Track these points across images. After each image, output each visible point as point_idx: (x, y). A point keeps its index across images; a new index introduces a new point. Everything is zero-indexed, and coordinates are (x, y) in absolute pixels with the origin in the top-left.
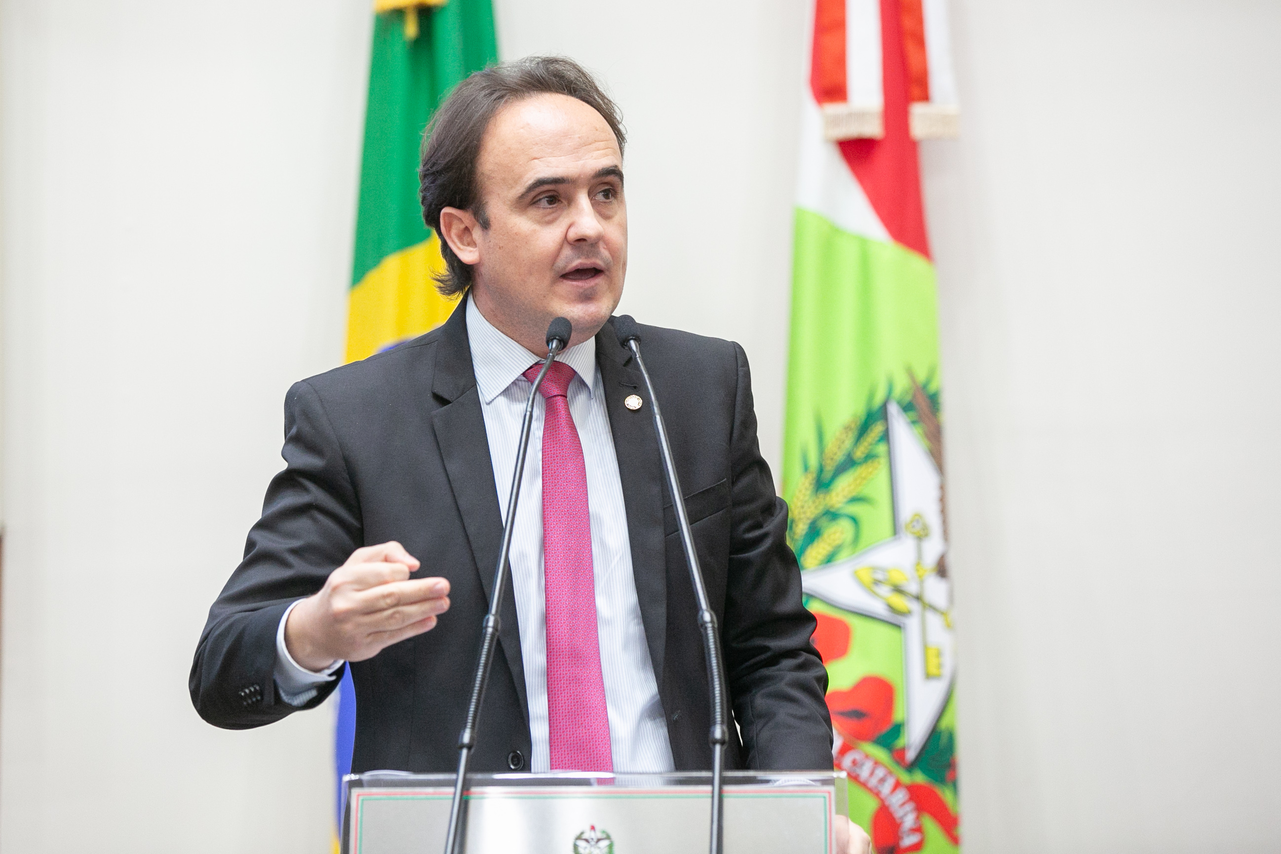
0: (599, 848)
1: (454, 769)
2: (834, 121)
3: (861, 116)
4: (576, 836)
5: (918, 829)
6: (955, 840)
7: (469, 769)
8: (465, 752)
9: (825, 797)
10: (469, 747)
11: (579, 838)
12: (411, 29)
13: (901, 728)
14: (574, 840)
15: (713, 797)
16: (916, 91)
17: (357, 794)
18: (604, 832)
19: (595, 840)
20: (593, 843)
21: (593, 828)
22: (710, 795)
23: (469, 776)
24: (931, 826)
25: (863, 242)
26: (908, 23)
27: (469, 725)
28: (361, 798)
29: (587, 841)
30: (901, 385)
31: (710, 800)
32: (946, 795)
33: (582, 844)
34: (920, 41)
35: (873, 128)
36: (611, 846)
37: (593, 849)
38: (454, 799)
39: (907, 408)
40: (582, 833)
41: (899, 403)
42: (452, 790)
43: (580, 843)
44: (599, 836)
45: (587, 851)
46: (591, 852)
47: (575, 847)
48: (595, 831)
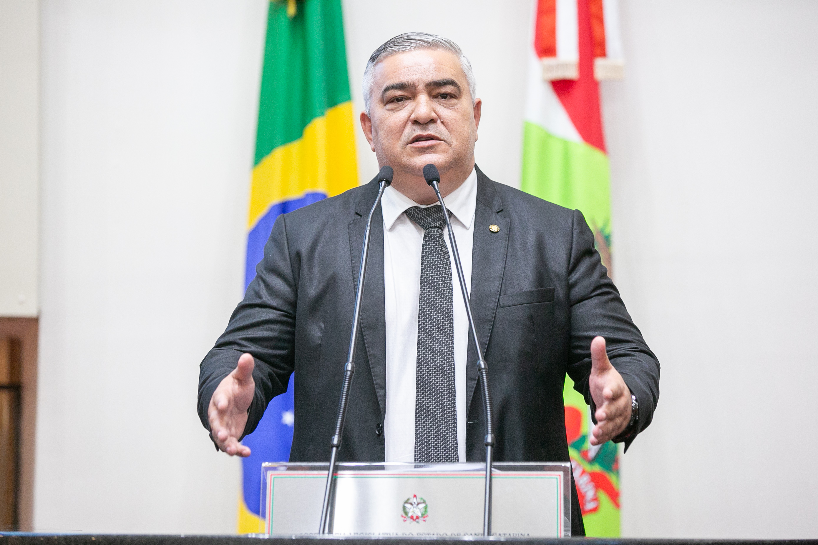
0: (418, 508)
1: (328, 459)
2: (548, 69)
3: (564, 66)
4: (405, 501)
5: (595, 499)
6: (617, 505)
7: (338, 459)
8: (334, 449)
9: (557, 478)
11: (406, 502)
12: (291, 10)
13: (586, 438)
14: (403, 504)
15: (486, 478)
16: (598, 51)
17: (270, 474)
18: (422, 499)
19: (416, 503)
20: (415, 505)
21: (415, 496)
22: (485, 476)
23: (337, 463)
24: (603, 497)
25: (566, 143)
26: (594, 9)
27: (337, 433)
28: (273, 477)
29: (411, 504)
31: (484, 479)
32: (612, 478)
34: (600, 20)
35: (572, 73)
36: (426, 507)
37: (415, 509)
38: (328, 477)
40: (408, 499)
42: (327, 472)
43: (407, 505)
44: (419, 501)
45: (411, 510)
46: (414, 511)
47: (404, 508)
48: (416, 498)
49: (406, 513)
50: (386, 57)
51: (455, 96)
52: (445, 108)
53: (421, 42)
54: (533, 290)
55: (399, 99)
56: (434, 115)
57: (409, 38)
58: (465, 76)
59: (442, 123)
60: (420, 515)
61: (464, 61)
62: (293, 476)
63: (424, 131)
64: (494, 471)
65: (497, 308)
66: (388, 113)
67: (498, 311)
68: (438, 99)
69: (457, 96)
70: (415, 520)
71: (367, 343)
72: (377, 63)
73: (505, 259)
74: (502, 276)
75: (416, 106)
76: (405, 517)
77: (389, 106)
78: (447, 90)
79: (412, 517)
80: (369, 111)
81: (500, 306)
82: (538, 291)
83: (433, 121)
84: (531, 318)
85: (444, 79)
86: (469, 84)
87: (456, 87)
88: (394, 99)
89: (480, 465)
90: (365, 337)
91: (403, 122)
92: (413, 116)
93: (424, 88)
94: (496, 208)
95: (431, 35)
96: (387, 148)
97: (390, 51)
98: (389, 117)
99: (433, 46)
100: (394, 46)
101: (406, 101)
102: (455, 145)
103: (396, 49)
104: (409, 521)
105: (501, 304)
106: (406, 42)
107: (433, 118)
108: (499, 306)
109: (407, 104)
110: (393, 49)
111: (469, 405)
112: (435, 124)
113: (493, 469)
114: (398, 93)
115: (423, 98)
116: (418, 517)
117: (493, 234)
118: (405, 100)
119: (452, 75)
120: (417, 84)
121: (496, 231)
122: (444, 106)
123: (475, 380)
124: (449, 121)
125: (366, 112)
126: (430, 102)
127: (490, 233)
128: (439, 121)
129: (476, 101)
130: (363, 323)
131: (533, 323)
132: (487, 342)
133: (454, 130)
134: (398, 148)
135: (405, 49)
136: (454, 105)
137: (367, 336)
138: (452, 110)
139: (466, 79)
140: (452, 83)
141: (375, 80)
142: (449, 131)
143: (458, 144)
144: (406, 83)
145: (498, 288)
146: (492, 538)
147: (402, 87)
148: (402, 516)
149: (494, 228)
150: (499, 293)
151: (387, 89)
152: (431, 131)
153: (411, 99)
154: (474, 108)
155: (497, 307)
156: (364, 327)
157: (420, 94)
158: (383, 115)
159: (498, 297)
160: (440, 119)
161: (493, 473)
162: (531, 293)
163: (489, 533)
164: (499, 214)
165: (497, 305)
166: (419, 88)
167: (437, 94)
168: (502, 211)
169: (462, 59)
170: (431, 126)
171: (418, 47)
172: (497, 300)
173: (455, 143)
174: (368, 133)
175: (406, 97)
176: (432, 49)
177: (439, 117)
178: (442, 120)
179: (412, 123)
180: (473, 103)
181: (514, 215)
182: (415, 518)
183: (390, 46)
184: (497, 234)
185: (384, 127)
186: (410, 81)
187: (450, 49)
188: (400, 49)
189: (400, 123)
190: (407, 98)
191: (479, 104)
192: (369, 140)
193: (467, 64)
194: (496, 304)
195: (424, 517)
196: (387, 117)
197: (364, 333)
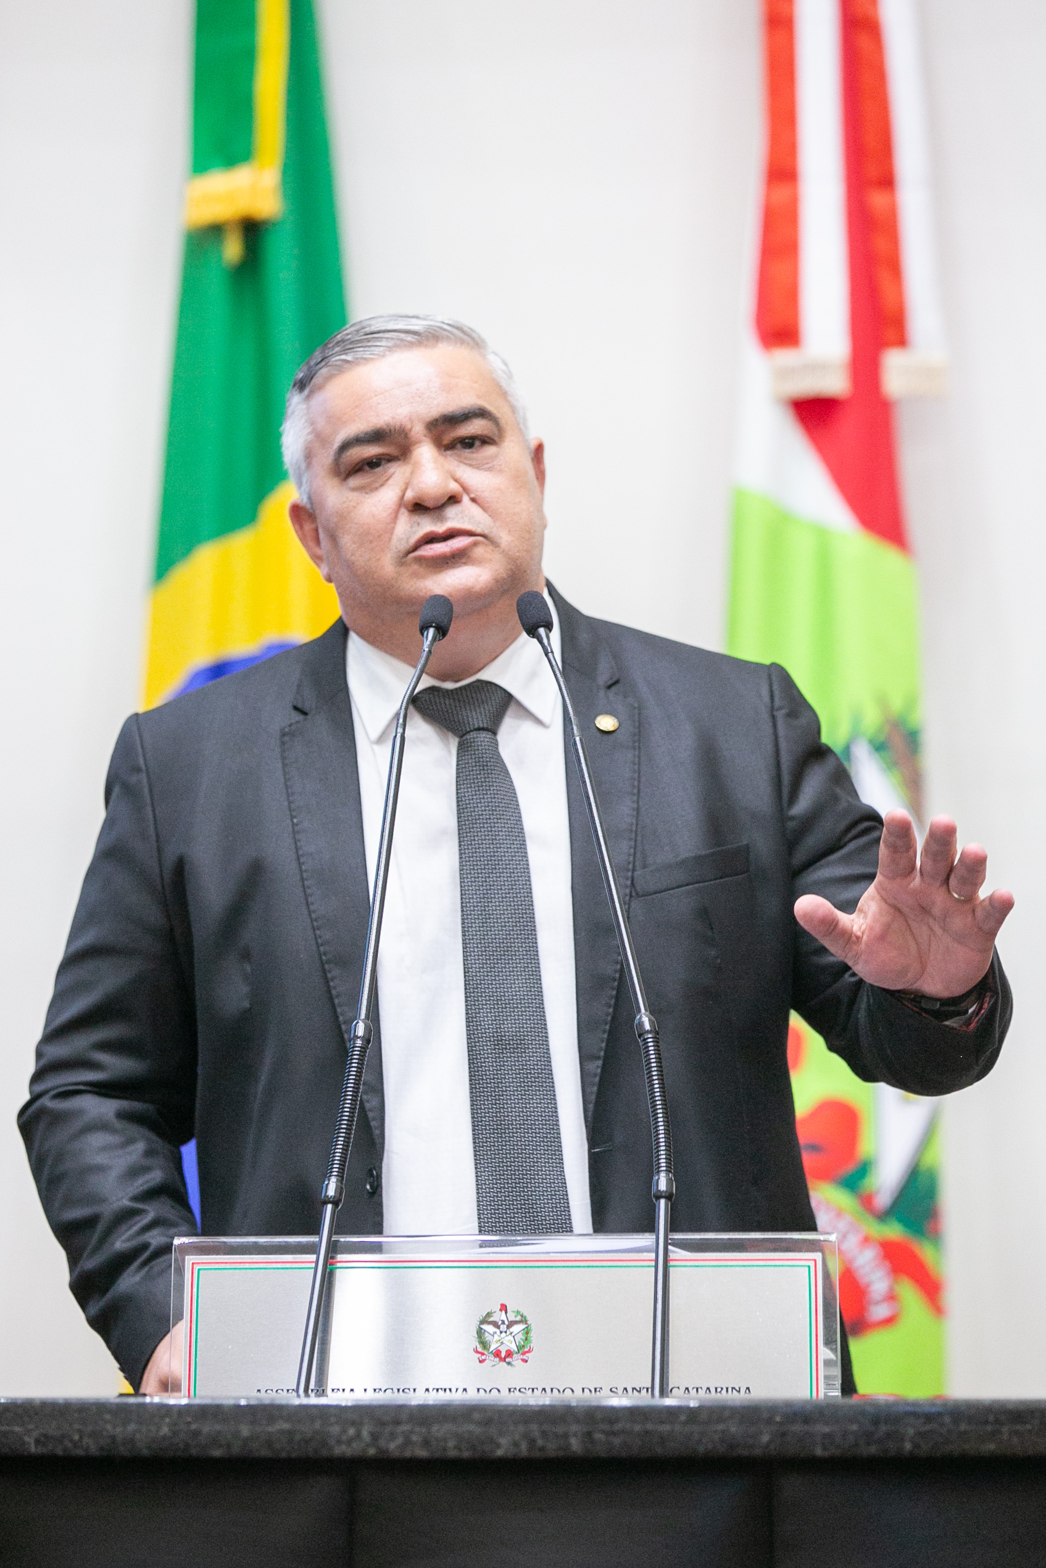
0: (511, 1333)
1: (316, 1230)
2: (785, 373)
3: (818, 367)
4: (480, 1319)
5: (891, 1297)
6: (941, 1309)
8: (329, 1207)
9: (809, 1267)
10: (335, 1203)
11: (483, 1322)
12: (232, 249)
13: (868, 1167)
16: (890, 334)
17: (192, 1262)
18: (518, 1312)
19: (507, 1323)
20: (503, 1328)
22: (653, 1264)
23: (335, 1238)
24: (910, 1294)
25: (822, 535)
26: (881, 244)
27: (335, 1171)
28: (198, 1268)
29: (495, 1324)
30: (872, 719)
31: (653, 1270)
32: (927, 1252)
33: (489, 1328)
34: (895, 267)
35: (835, 383)
36: (527, 1332)
37: (503, 1335)
38: (316, 1268)
39: (879, 747)
40: (489, 1315)
41: (871, 742)
42: (313, 1257)
43: (485, 1327)
44: (512, 1317)
45: (496, 1337)
46: (498, 1340)
47: (480, 1333)
48: (506, 1313)
49: (484, 1344)
50: (329, 378)
51: (489, 438)
52: (474, 470)
53: (402, 336)
54: (703, 853)
55: (373, 464)
56: (454, 487)
57: (374, 329)
58: (504, 394)
59: (473, 500)
60: (514, 1348)
61: (495, 362)
62: (242, 1266)
63: (439, 524)
64: (674, 1252)
65: (630, 900)
66: (354, 496)
67: (632, 904)
68: (456, 451)
69: (496, 439)
70: (504, 1360)
71: (337, 996)
72: (312, 392)
73: (635, 791)
74: (634, 829)
75: (412, 473)
76: (483, 1354)
77: (354, 481)
78: (473, 431)
79: (497, 1354)
80: (310, 498)
81: (637, 894)
82: (712, 854)
83: (453, 499)
84: (704, 914)
85: (463, 408)
86: (513, 409)
87: (491, 420)
88: (363, 465)
89: (645, 1240)
90: (331, 984)
91: (390, 511)
92: (410, 495)
93: (425, 432)
94: (603, 678)
95: (417, 317)
96: (363, 570)
97: (338, 363)
98: (358, 504)
99: (427, 338)
100: (345, 351)
101: (389, 465)
102: (506, 543)
103: (349, 358)
104: (491, 1360)
105: (638, 888)
106: (368, 340)
107: (453, 494)
108: (634, 894)
109: (391, 470)
110: (343, 357)
111: (590, 1114)
112: (460, 505)
113: (670, 1247)
114: (371, 451)
115: (425, 453)
116: (509, 1354)
117: (605, 737)
118: (387, 463)
119: (479, 397)
120: (409, 427)
121: (611, 729)
122: (471, 465)
123: (598, 1058)
124: (486, 494)
125: (304, 501)
126: (441, 459)
127: (598, 735)
128: (466, 499)
129: (533, 444)
130: (325, 954)
131: (710, 924)
132: (617, 975)
133: (501, 512)
134: (387, 565)
135: (370, 354)
136: (495, 457)
137: (337, 981)
138: (490, 469)
139: (508, 401)
140: (481, 413)
141: (313, 429)
142: (490, 516)
143: (513, 541)
144: (385, 427)
145: (629, 855)
146: (668, 1402)
147: (377, 436)
148: (477, 1352)
149: (606, 723)
150: (631, 867)
151: (345, 446)
152: (455, 518)
153: (399, 460)
154: (533, 459)
155: (631, 896)
156: (328, 962)
157: (418, 445)
158: (344, 502)
159: (630, 874)
160: (468, 494)
161: (672, 1256)
162: (699, 859)
163: (663, 1393)
164: (614, 689)
165: (631, 892)
166: (413, 433)
167: (454, 441)
168: (617, 682)
169: (491, 357)
170: (451, 511)
171: (396, 346)
172: (629, 883)
173: (505, 538)
174: (312, 544)
175: (387, 457)
176: (426, 346)
177: (466, 489)
178: (472, 496)
179: (409, 511)
180: (528, 448)
181: (643, 689)
182: (503, 1355)
183: (336, 353)
184: (614, 735)
185: (351, 528)
186: (391, 421)
187: (462, 342)
188: (359, 355)
189: (385, 514)
190: (390, 459)
191: (539, 449)
192: (317, 559)
193: (504, 368)
194: (628, 891)
195: (524, 1353)
196: (355, 505)
197: (329, 975)
